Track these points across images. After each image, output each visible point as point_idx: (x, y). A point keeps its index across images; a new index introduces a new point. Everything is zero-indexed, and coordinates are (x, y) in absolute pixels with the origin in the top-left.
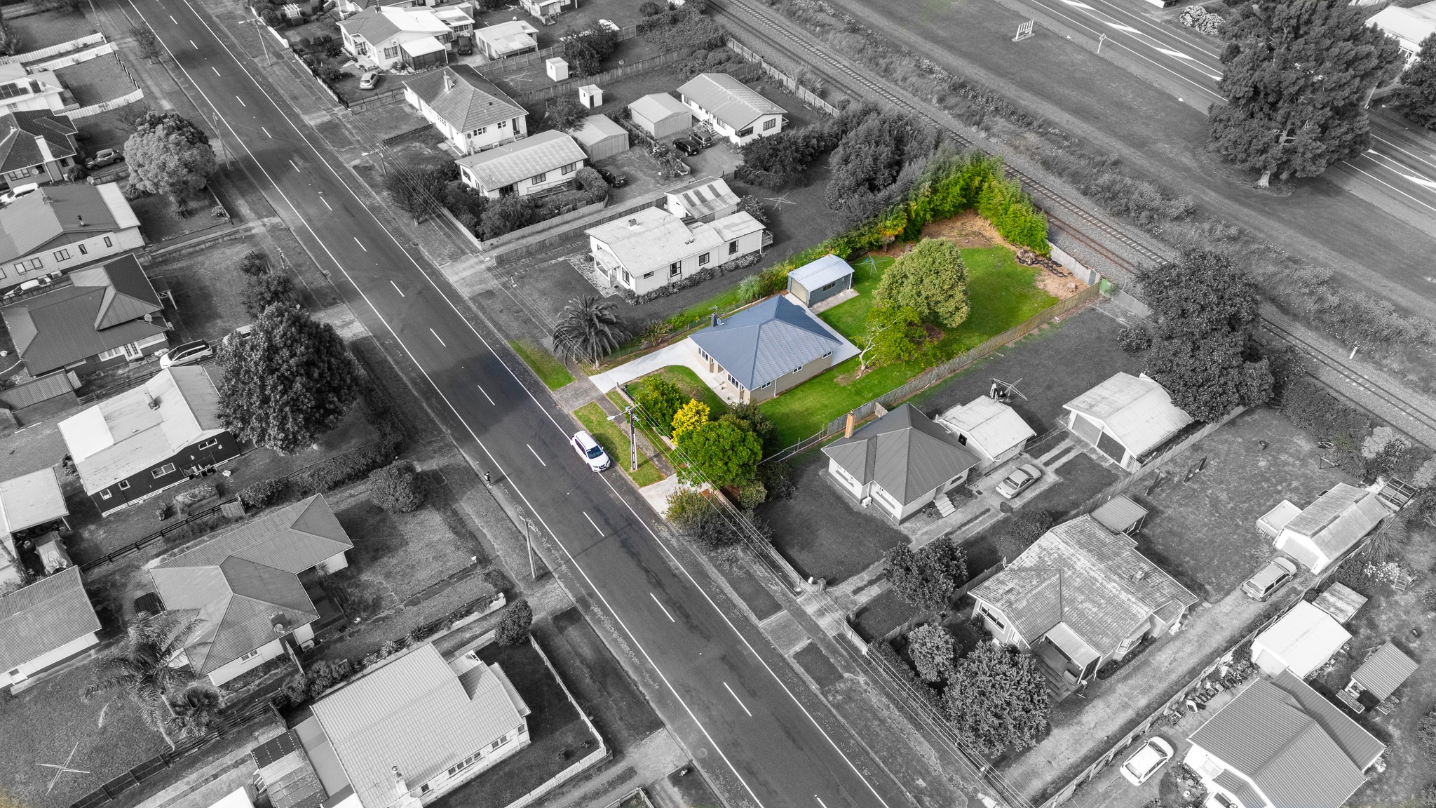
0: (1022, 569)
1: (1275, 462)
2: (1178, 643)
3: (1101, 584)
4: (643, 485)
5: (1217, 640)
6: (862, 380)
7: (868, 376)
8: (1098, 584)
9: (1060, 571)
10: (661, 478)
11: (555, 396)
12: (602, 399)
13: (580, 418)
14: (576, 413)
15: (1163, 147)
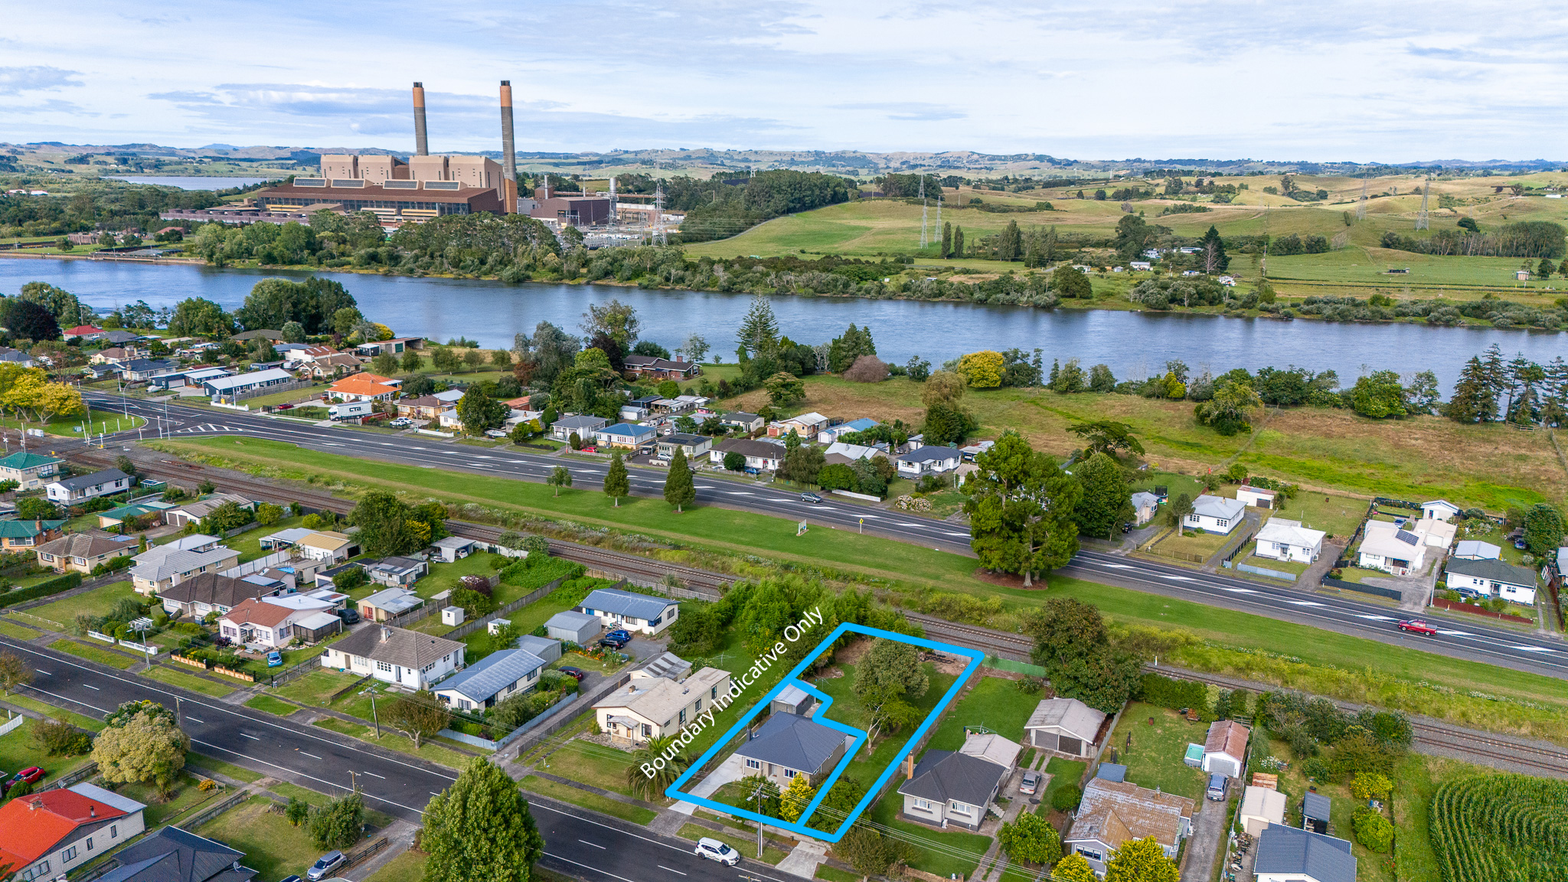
0: (1086, 816)
1: (1164, 729)
2: (1199, 839)
3: (1140, 805)
4: (776, 863)
5: (1218, 830)
6: (875, 754)
7: (876, 751)
8: (1138, 806)
9: (1112, 808)
10: (786, 855)
11: (650, 828)
12: (692, 818)
13: (685, 836)
14: (678, 834)
15: (948, 576)
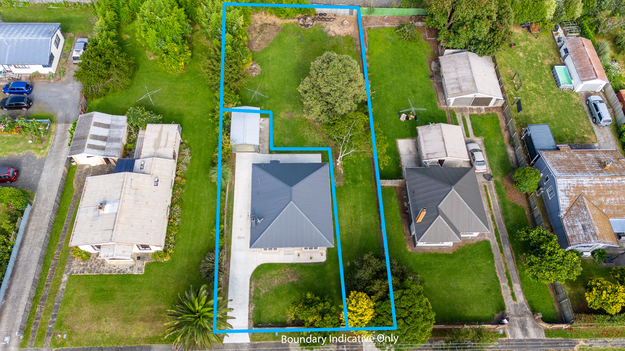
0: (569, 210)
1: (523, 51)
3: (602, 184)
8: (601, 185)
